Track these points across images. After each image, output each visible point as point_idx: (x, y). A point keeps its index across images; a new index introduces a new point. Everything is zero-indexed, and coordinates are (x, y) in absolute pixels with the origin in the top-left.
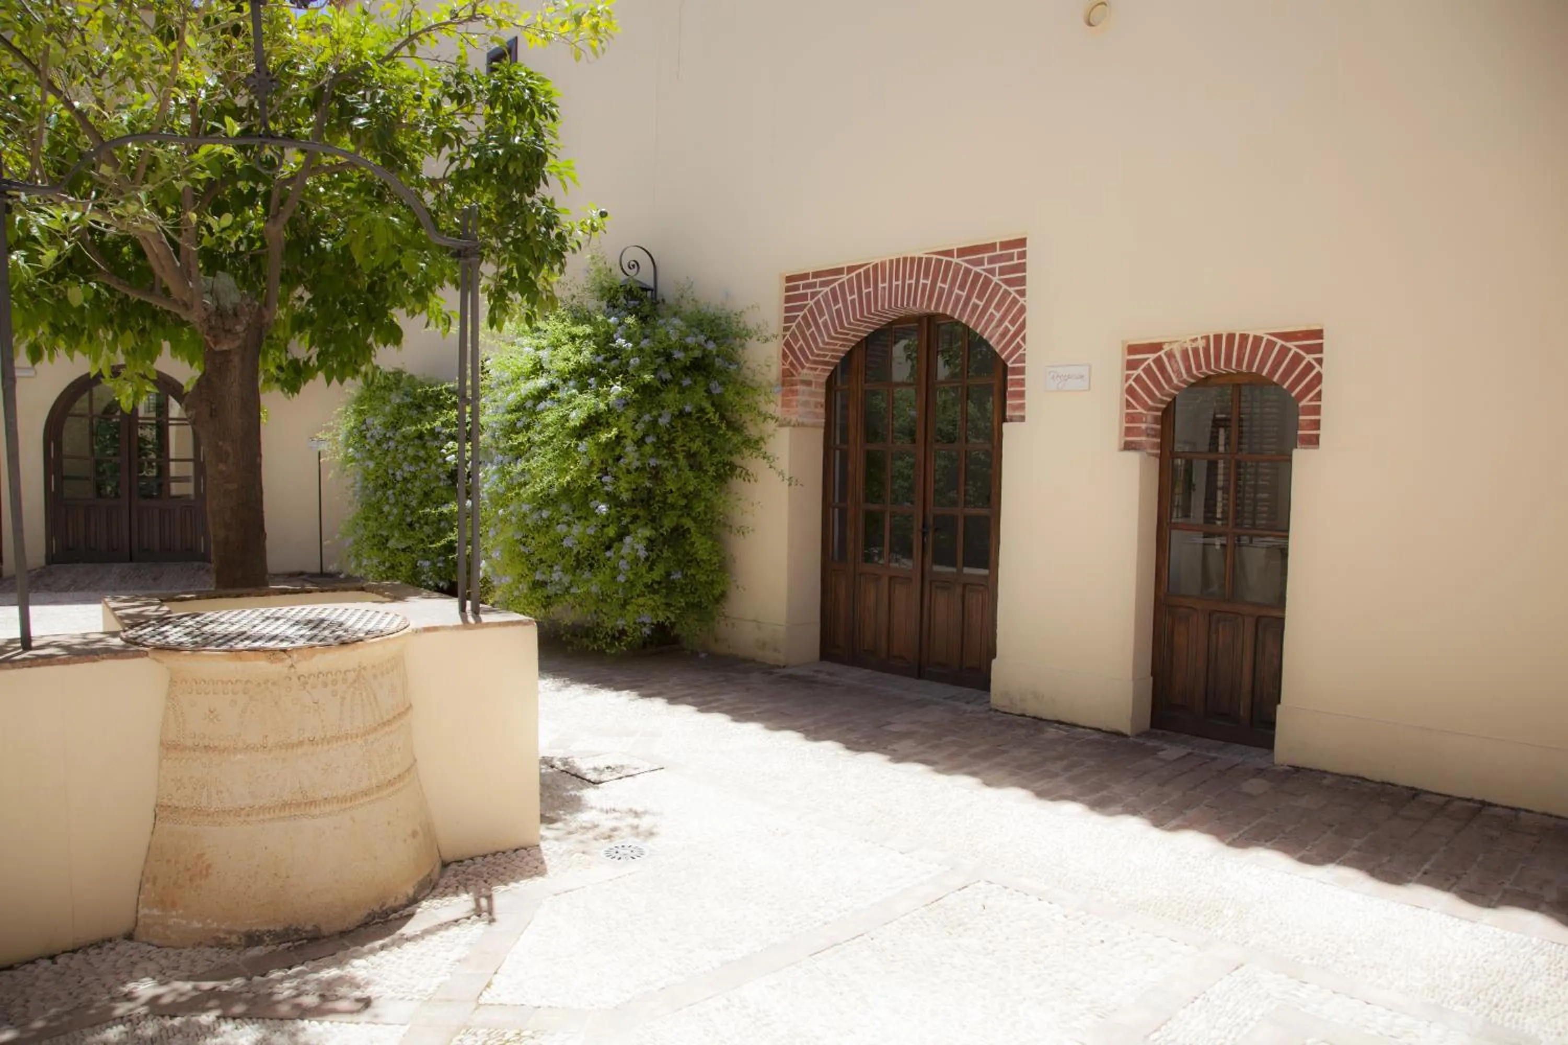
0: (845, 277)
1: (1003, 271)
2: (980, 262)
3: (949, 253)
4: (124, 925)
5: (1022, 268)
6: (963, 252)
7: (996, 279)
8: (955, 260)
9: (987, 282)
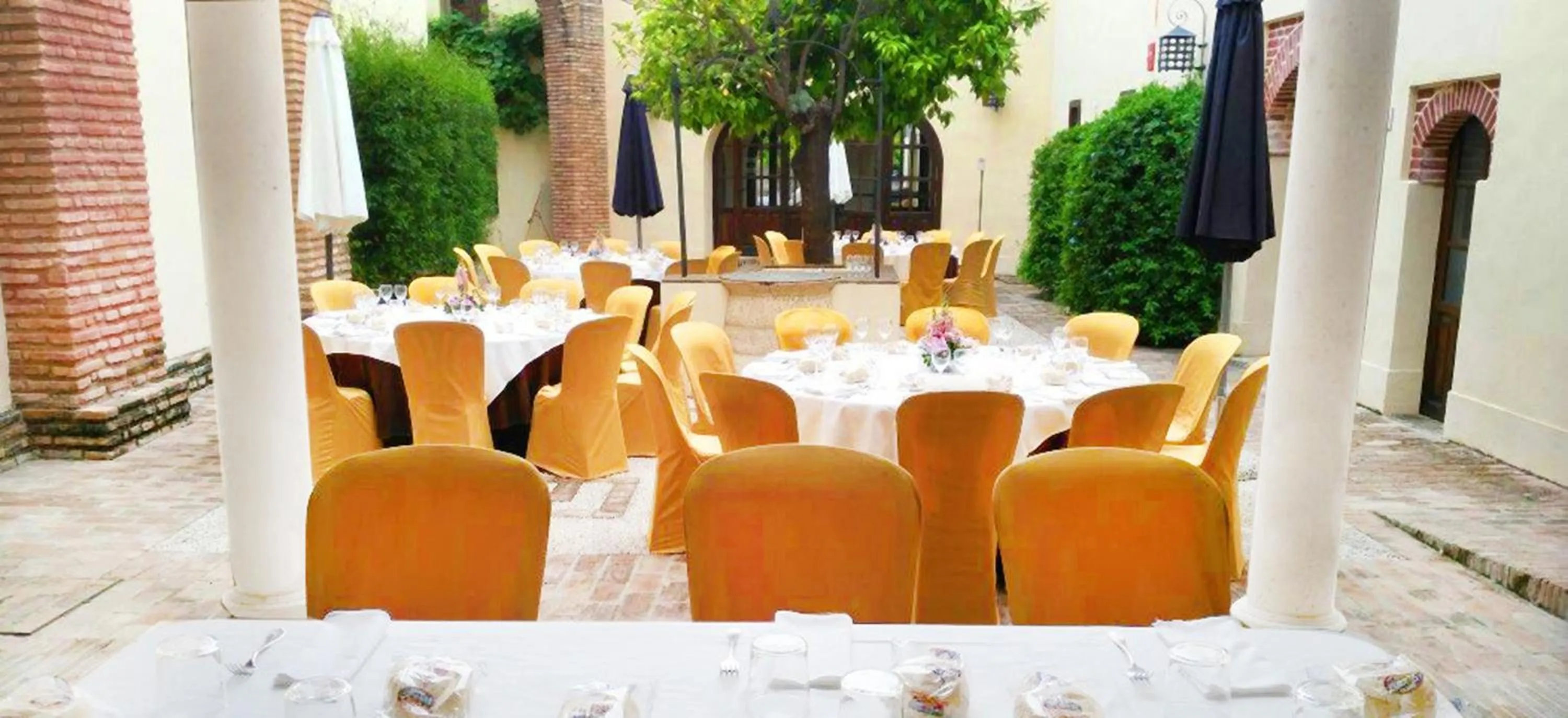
0: (1296, 26)
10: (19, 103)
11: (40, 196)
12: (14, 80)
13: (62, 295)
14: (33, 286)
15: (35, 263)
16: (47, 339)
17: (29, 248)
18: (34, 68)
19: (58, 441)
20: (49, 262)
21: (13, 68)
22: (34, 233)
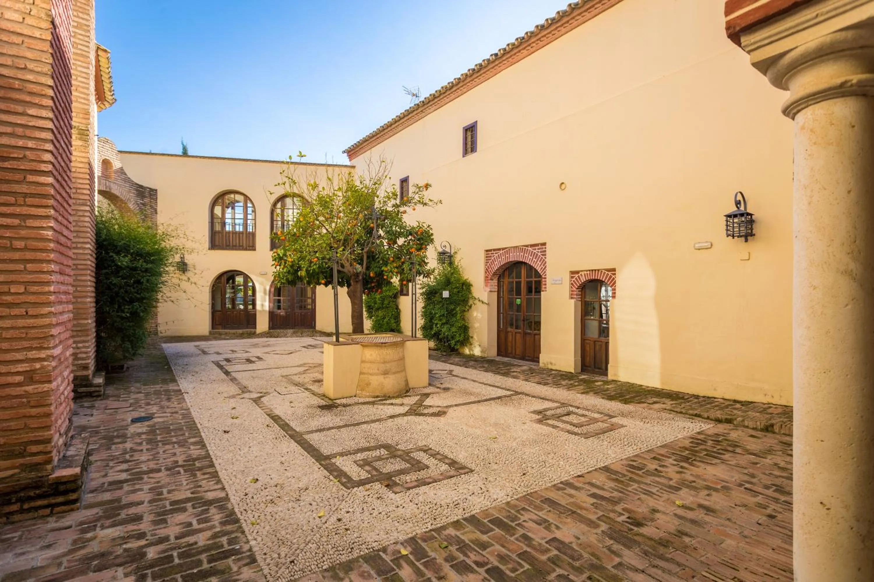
0: (501, 252)
1: (541, 252)
2: (535, 249)
3: (527, 246)
4: (354, 394)
5: (545, 251)
6: (532, 246)
7: (539, 254)
8: (529, 249)
9: (537, 255)
10: (26, 249)
11: (36, 316)
12: (23, 233)
13: (45, 389)
14: (19, 384)
15: (21, 368)
16: (25, 425)
17: (19, 356)
18: (45, 225)
19: (26, 506)
20: (38, 366)
21: (23, 224)
22: (26, 344)
